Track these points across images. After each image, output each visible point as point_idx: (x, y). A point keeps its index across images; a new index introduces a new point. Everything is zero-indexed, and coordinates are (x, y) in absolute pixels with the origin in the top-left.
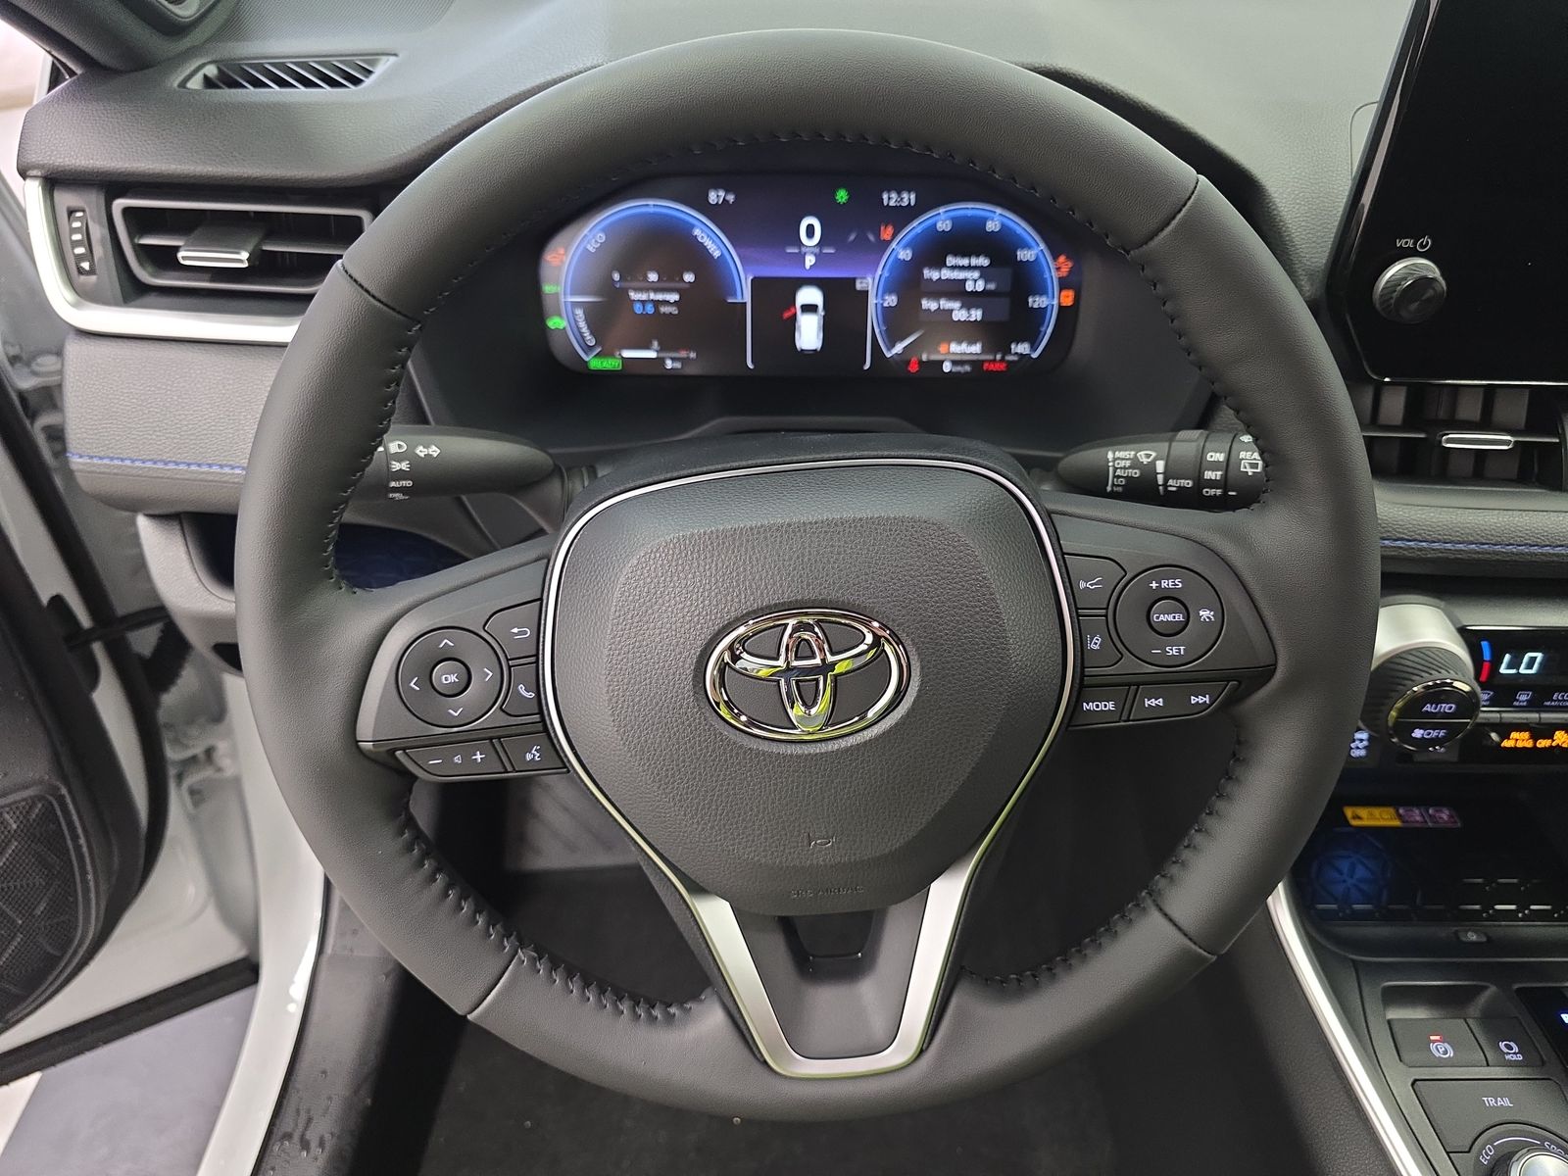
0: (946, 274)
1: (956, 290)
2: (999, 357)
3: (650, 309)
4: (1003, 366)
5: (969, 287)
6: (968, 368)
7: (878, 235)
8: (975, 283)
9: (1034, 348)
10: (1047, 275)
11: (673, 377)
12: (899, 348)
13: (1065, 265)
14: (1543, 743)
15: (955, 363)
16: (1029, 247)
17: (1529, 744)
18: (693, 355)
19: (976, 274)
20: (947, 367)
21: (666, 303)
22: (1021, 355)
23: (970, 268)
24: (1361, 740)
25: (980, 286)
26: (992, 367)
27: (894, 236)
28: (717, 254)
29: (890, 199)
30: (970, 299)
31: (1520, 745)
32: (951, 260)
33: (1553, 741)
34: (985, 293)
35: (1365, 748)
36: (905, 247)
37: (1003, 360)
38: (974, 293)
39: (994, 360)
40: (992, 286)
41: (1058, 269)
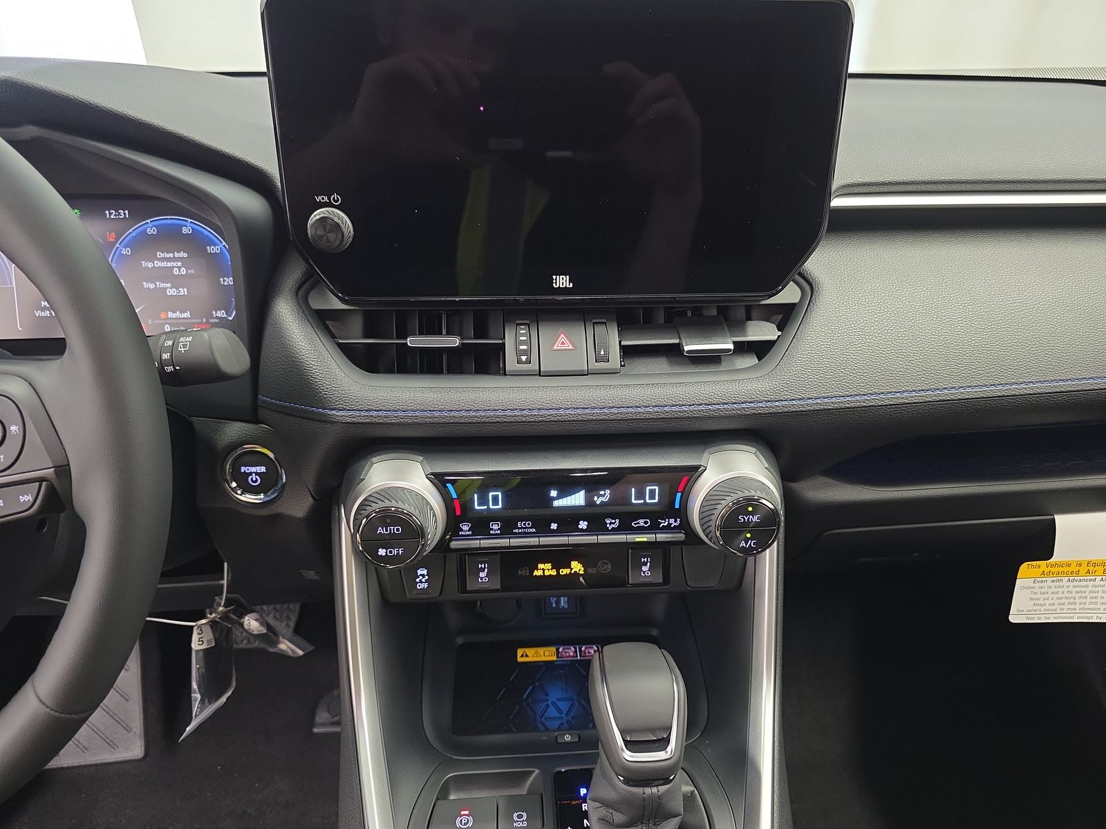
0: (158, 264)
1: (166, 275)
2: (204, 320)
5: (176, 271)
8: (179, 269)
9: (229, 314)
14: (565, 571)
15: (172, 325)
16: (215, 245)
17: (554, 573)
19: (180, 264)
20: (167, 328)
22: (220, 318)
23: (174, 259)
24: (423, 576)
25: (183, 272)
27: (117, 239)
29: (111, 214)
30: (177, 281)
31: (547, 573)
32: (159, 255)
33: (572, 569)
34: (187, 276)
35: (426, 581)
36: (125, 247)
37: (208, 322)
38: (180, 277)
39: (202, 323)
40: (192, 272)
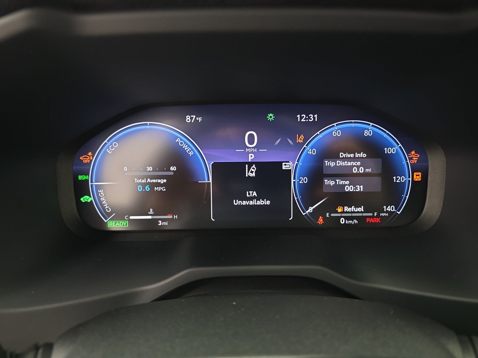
0: (339, 163)
2: (376, 214)
3: (148, 189)
4: (378, 220)
5: (355, 170)
6: (356, 221)
7: (294, 140)
8: (357, 168)
9: (398, 208)
10: (404, 162)
11: (163, 231)
12: (311, 209)
13: (415, 156)
15: (346, 218)
16: (392, 146)
18: (176, 217)
19: (359, 163)
20: (342, 221)
21: (159, 185)
22: (390, 213)
23: (355, 159)
25: (362, 170)
26: (371, 220)
27: (305, 141)
28: (191, 153)
29: (302, 118)
30: (355, 179)
32: (342, 155)
34: (365, 175)
36: (312, 147)
37: (378, 216)
38: (358, 175)
39: (373, 217)
40: (369, 170)
41: (411, 159)
